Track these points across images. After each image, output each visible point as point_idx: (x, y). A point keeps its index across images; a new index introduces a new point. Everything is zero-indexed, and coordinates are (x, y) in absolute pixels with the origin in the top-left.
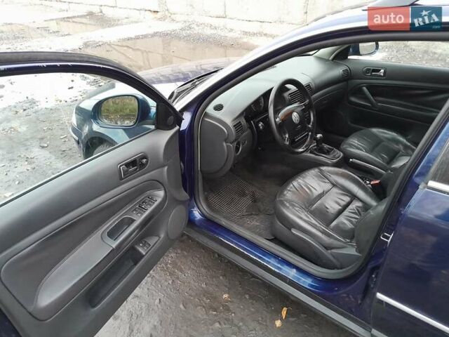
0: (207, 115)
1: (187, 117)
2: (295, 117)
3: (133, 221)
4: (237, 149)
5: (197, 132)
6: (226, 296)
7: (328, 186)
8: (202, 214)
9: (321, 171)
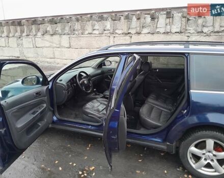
0: (57, 83)
1: (51, 83)
2: (86, 82)
3: (38, 111)
4: (68, 93)
5: (54, 89)
6: (69, 146)
7: (99, 104)
8: (57, 118)
9: (97, 100)
